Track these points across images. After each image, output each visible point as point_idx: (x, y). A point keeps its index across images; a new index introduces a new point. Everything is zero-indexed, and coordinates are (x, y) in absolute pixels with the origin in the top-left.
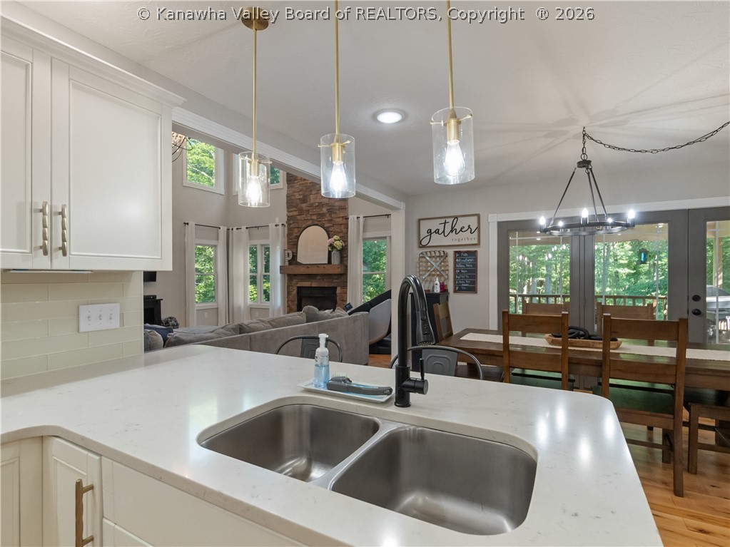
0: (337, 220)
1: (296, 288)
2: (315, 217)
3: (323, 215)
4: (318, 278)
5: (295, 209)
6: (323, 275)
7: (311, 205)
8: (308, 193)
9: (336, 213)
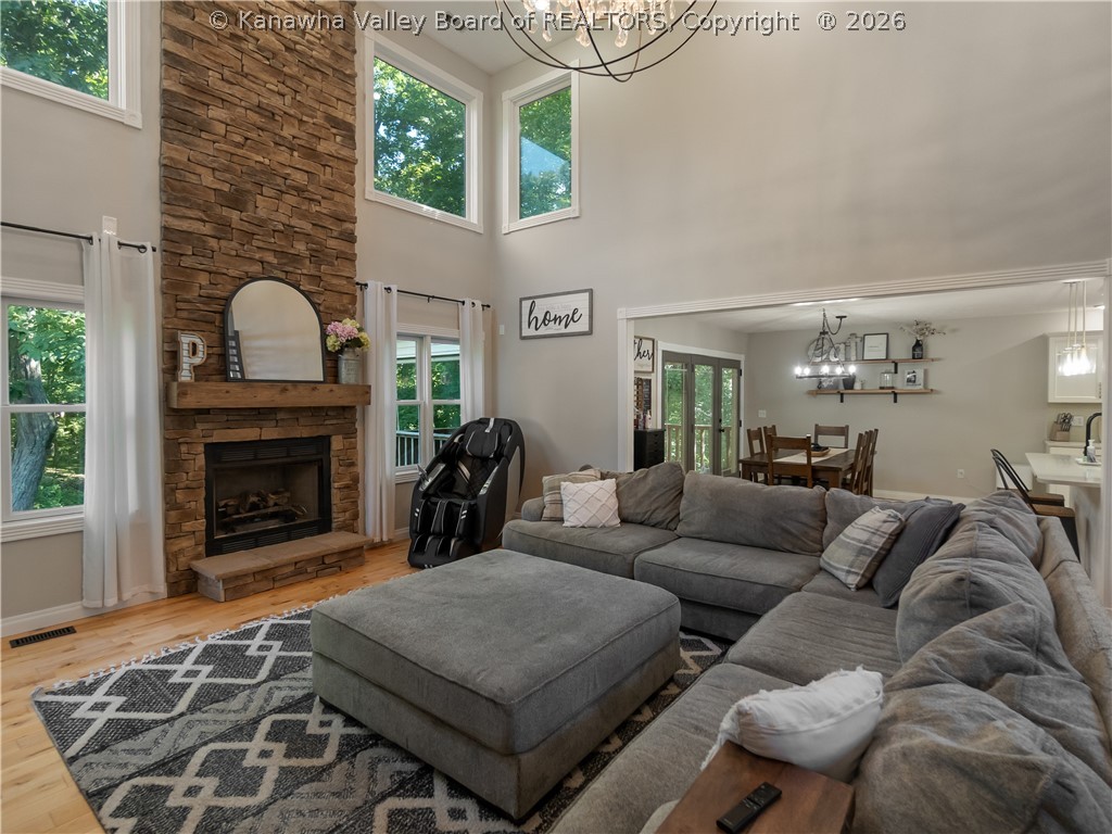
0: (335, 281)
1: (201, 448)
2: (270, 258)
3: (296, 259)
4: (280, 416)
5: (201, 214)
6: (296, 412)
7: (261, 224)
8: (249, 186)
9: (333, 265)
